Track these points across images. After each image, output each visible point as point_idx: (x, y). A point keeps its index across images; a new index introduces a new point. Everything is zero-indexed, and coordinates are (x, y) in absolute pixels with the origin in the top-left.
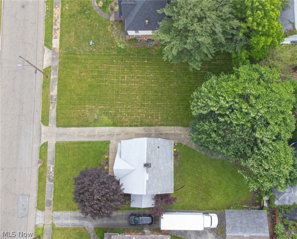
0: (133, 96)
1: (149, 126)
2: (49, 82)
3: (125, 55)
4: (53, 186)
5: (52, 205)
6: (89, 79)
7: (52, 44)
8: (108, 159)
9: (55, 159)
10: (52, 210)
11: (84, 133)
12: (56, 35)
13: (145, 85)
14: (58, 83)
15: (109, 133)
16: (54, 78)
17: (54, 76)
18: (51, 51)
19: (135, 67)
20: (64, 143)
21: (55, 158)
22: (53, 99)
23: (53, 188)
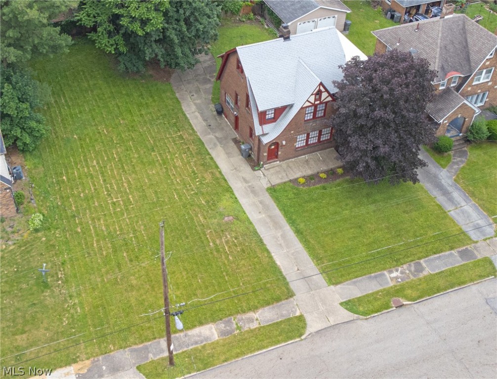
0: (153, 180)
1: (203, 143)
4: (427, 259)
6: (144, 265)
9: (369, 275)
10: (473, 245)
11: (275, 238)
13: (120, 167)
15: (251, 195)
19: (84, 191)
21: (366, 274)
22: (228, 328)
23: (432, 257)
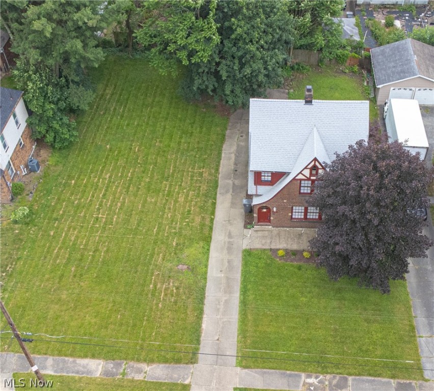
0: (146, 207)
1: (217, 186)
4: (358, 377)
8: (286, 250)
11: (218, 300)
13: (126, 186)
15: (225, 251)
19: (80, 199)
21: (282, 369)
22: (114, 370)
23: (365, 378)
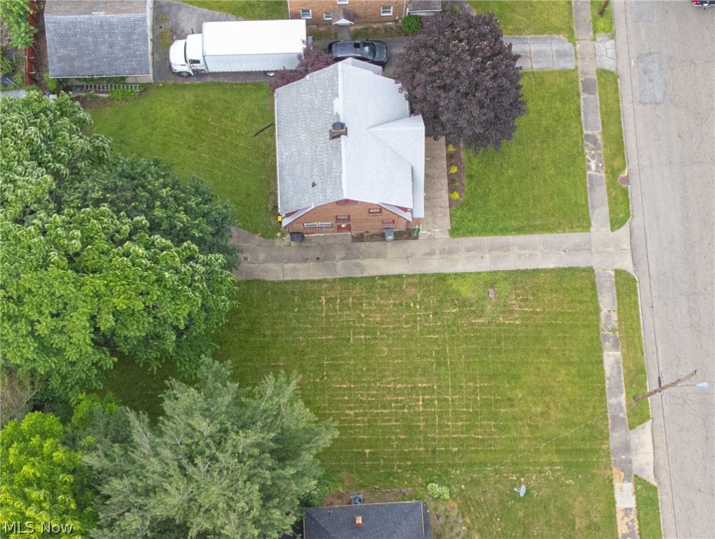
0: (399, 354)
1: (351, 278)
2: (629, 384)
3: (427, 466)
4: (583, 126)
5: (580, 84)
6: (520, 396)
7: (636, 493)
8: (451, 191)
9: (588, 190)
10: (579, 73)
11: (520, 256)
12: (627, 520)
13: (366, 385)
14: (604, 382)
15: (455, 256)
16: (616, 397)
17: (618, 401)
18: (634, 473)
19: (396, 434)
20: (567, 230)
21: (586, 191)
22: (611, 340)
23: (583, 120)
